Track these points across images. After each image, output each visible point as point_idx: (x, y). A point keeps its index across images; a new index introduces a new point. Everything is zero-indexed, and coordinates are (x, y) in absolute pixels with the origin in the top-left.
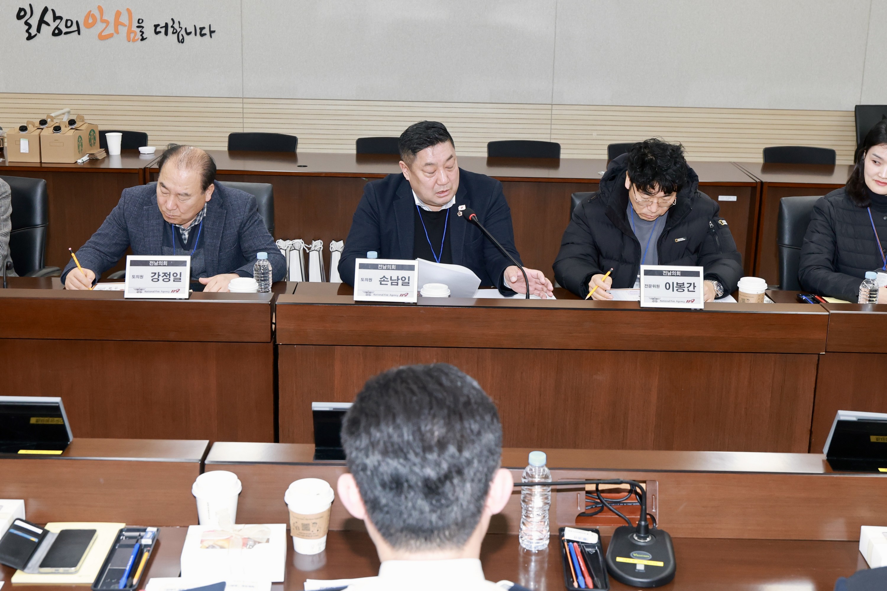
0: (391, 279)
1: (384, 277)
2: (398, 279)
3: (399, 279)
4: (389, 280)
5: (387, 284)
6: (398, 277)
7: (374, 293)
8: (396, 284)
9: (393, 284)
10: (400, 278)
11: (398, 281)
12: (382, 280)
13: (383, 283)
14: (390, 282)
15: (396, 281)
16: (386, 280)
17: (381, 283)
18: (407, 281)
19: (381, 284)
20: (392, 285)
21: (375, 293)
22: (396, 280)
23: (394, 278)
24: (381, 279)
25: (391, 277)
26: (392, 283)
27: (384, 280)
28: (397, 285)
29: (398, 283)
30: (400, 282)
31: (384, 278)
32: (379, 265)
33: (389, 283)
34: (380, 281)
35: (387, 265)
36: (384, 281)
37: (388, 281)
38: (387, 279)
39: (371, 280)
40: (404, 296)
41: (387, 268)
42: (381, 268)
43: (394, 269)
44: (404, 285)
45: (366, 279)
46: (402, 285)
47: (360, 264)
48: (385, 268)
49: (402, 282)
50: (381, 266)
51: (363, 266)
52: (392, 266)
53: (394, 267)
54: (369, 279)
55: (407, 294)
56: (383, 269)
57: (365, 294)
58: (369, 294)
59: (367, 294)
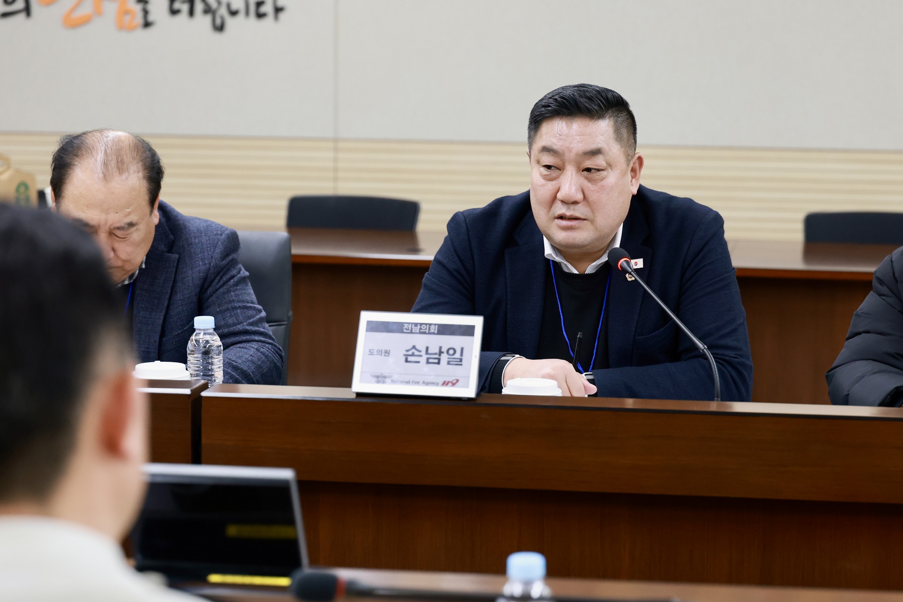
0: (427, 353)
1: (414, 347)
2: (441, 352)
3: (443, 352)
4: (423, 353)
5: (419, 362)
6: (441, 348)
7: (392, 378)
8: (436, 361)
9: (430, 361)
10: (444, 350)
11: (440, 355)
12: (410, 353)
13: (410, 359)
14: (425, 357)
15: (437, 356)
16: (416, 353)
17: (407, 359)
18: (458, 355)
19: (407, 361)
20: (428, 362)
21: (395, 377)
22: (436, 354)
23: (434, 349)
24: (407, 351)
25: (427, 348)
26: (428, 359)
27: (413, 353)
28: (439, 363)
29: (439, 360)
30: (444, 358)
31: (414, 350)
32: (406, 325)
33: (423, 360)
34: (405, 355)
35: (421, 324)
36: (413, 355)
37: (421, 356)
38: (420, 351)
39: (387, 353)
40: (450, 384)
41: (421, 331)
42: (409, 331)
43: (434, 333)
44: (451, 363)
45: (378, 351)
46: (449, 363)
47: (369, 323)
48: (416, 330)
49: (449, 358)
50: (410, 326)
51: (374, 327)
52: (430, 327)
53: (435, 328)
54: (383, 351)
55: (458, 381)
56: (412, 333)
57: (375, 379)
58: (382, 381)
59: (380, 381)
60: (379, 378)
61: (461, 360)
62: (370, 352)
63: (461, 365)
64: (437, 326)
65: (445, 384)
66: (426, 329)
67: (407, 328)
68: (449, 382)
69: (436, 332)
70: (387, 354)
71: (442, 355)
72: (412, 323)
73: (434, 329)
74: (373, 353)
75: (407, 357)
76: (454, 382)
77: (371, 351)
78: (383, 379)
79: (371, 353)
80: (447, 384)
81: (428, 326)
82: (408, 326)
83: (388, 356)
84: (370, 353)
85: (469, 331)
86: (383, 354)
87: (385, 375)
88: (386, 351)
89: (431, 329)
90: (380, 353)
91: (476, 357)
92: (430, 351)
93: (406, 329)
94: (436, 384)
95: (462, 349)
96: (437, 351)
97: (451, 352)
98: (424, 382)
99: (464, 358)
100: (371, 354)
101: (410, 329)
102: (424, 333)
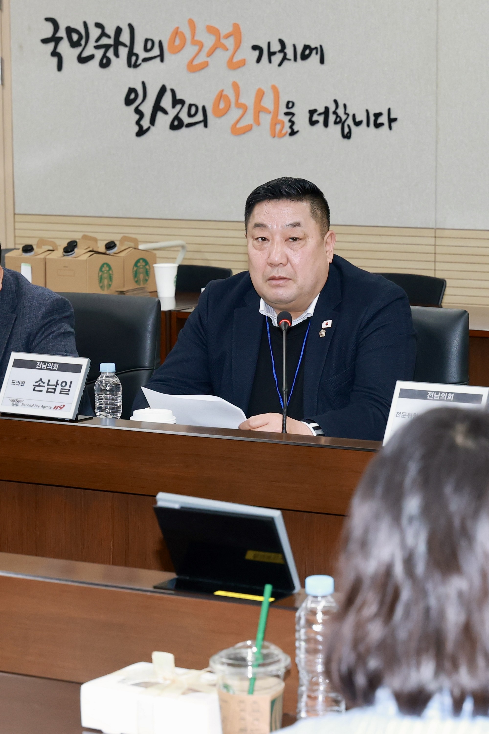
0: (48, 384)
1: (41, 380)
2: (57, 384)
3: (58, 384)
4: (46, 385)
5: (42, 391)
6: (58, 381)
7: (23, 403)
8: (53, 391)
9: (49, 390)
10: (59, 383)
11: (56, 387)
12: (37, 384)
13: (37, 388)
14: (46, 387)
15: (54, 387)
16: (42, 384)
17: (34, 388)
18: (67, 387)
19: (34, 390)
20: (47, 392)
21: (25, 402)
22: (54, 385)
23: (53, 382)
24: (36, 382)
25: (49, 381)
26: (48, 389)
27: (39, 384)
28: (54, 392)
29: (55, 389)
30: (59, 388)
31: (40, 382)
32: (38, 363)
33: (45, 389)
34: (34, 385)
35: (48, 363)
36: (39, 386)
37: (44, 386)
38: (44, 383)
39: (23, 383)
40: (59, 408)
41: (48, 368)
42: (40, 368)
43: (55, 370)
44: (62, 392)
45: (18, 382)
46: (61, 393)
47: (15, 360)
48: (45, 367)
49: (61, 389)
50: (41, 364)
51: (18, 364)
52: (54, 365)
53: (57, 366)
54: (21, 382)
55: (64, 406)
56: (41, 369)
57: (12, 403)
58: (16, 404)
59: (15, 404)
60: (15, 402)
61: (69, 390)
62: (12, 382)
63: (68, 394)
64: (58, 364)
65: (56, 408)
66: (51, 367)
68: (58, 407)
69: (57, 369)
70: (23, 385)
71: (58, 386)
72: (43, 362)
73: (56, 366)
74: (14, 383)
75: (35, 387)
76: (61, 407)
77: (13, 382)
78: (17, 402)
79: (13, 383)
80: (57, 408)
81: (52, 364)
82: (39, 364)
83: (23, 386)
84: (12, 383)
85: (76, 369)
86: (20, 384)
87: (19, 399)
88: (23, 382)
89: (54, 367)
90: (18, 383)
91: (79, 388)
92: (50, 384)
93: (39, 366)
94: (50, 408)
95: (71, 382)
96: (55, 384)
97: (64, 384)
98: (42, 406)
99: (71, 389)
100: (13, 384)
101: (41, 366)
102: (49, 369)
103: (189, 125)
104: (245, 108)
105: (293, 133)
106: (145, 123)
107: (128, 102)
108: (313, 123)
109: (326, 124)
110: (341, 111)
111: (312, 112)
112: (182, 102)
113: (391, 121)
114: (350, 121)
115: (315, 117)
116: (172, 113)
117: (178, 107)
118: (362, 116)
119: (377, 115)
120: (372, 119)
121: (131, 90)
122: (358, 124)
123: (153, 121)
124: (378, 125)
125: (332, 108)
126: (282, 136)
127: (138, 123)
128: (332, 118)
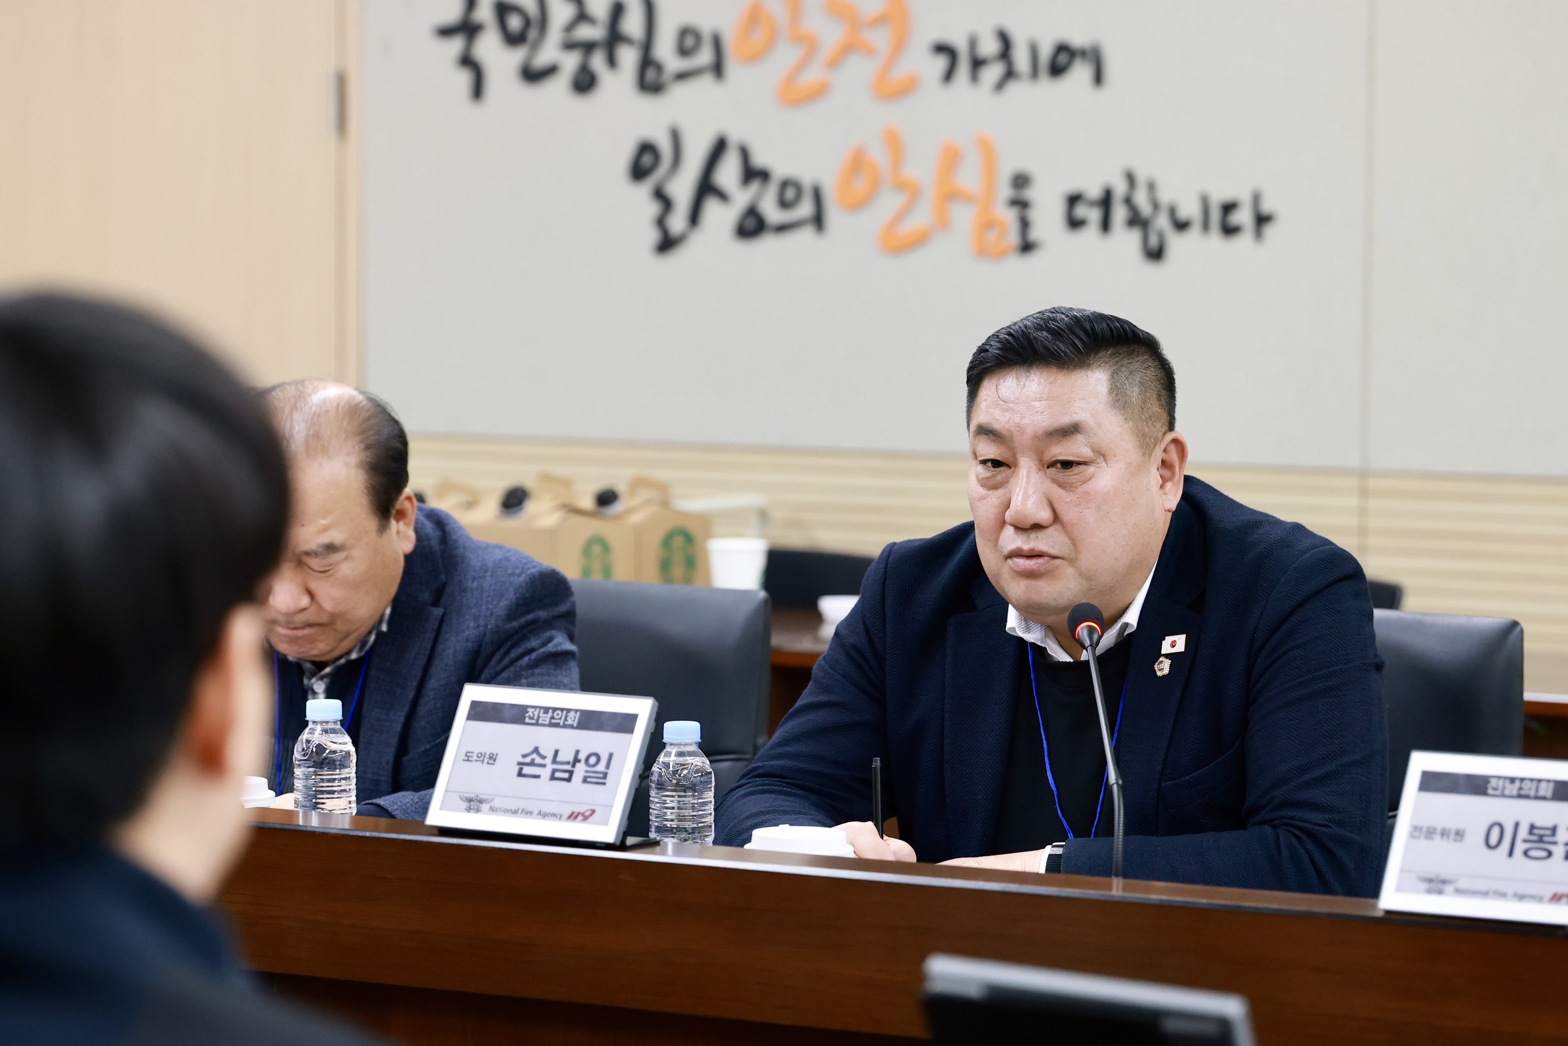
0: (554, 761)
1: (536, 750)
2: (576, 760)
3: (579, 761)
4: (548, 761)
5: (538, 777)
6: (577, 752)
7: (492, 804)
8: (566, 775)
9: (558, 775)
10: (582, 756)
11: (574, 766)
12: (528, 760)
13: (527, 770)
14: (550, 767)
15: (568, 767)
16: (538, 760)
17: (521, 770)
18: (601, 767)
19: (520, 774)
20: (553, 778)
21: (496, 803)
22: (568, 763)
23: (566, 755)
24: (524, 756)
25: (557, 752)
26: (554, 771)
27: (533, 760)
28: (569, 780)
29: (571, 773)
30: (580, 770)
31: (534, 756)
32: (530, 710)
33: (545, 773)
34: (519, 763)
35: (555, 709)
36: (532, 764)
37: (544, 766)
38: (544, 757)
39: (493, 758)
40: (580, 818)
41: (553, 721)
42: (534, 721)
43: (571, 727)
44: (589, 780)
45: (480, 755)
46: (585, 780)
47: (475, 705)
48: (545, 720)
49: (587, 772)
50: (536, 713)
51: (480, 712)
52: (568, 714)
53: (575, 717)
54: (487, 756)
55: (593, 812)
56: (537, 724)
57: (465, 804)
58: (476, 807)
59: (472, 807)
60: (472, 803)
61: (605, 775)
62: (466, 756)
63: (604, 784)
64: (578, 713)
65: (573, 816)
66: (560, 719)
67: (532, 715)
68: (579, 814)
69: (575, 724)
70: (491, 761)
71: (578, 765)
72: (541, 708)
73: (573, 719)
74: (470, 759)
75: (521, 766)
76: (587, 814)
77: (468, 754)
78: (478, 804)
79: (468, 758)
80: (576, 817)
81: (565, 712)
82: (533, 712)
83: (493, 764)
84: (466, 758)
85: (625, 723)
86: (486, 760)
87: (482, 797)
88: (491, 755)
89: (568, 719)
90: (482, 759)
91: (630, 770)
92: (559, 759)
93: (530, 718)
94: (559, 816)
95: (611, 755)
96: (571, 759)
97: (593, 760)
98: (540, 813)
99: (611, 773)
100: (468, 760)
101: (536, 717)
102: (557, 725)
103: (782, 228)
104: (911, 191)
105: (1027, 247)
106: (677, 222)
107: (639, 172)
108: (1075, 224)
109: (1106, 225)
110: (1141, 199)
111: (1074, 200)
112: (763, 175)
113: (1262, 220)
114: (1162, 222)
115: (1081, 211)
116: (741, 198)
117: (755, 186)
118: (1190, 209)
119: (1228, 208)
120: (1215, 216)
121: (647, 148)
122: (1181, 226)
123: (695, 217)
124: (1229, 230)
125: (1120, 189)
126: (1000, 255)
127: (661, 222)
128: (1120, 214)
